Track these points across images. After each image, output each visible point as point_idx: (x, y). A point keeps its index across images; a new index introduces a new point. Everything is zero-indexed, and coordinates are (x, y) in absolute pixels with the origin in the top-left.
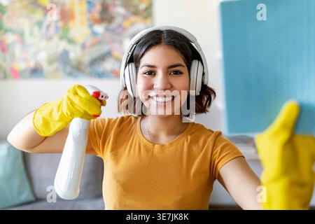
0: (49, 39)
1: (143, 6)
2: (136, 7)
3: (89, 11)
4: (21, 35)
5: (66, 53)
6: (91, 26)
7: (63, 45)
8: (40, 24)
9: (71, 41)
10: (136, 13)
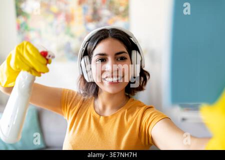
0: (57, 34)
1: (122, 9)
2: (117, 9)
3: (85, 14)
4: (39, 32)
5: (69, 44)
6: (85, 24)
7: (67, 39)
8: (51, 24)
9: (72, 36)
10: (117, 13)
